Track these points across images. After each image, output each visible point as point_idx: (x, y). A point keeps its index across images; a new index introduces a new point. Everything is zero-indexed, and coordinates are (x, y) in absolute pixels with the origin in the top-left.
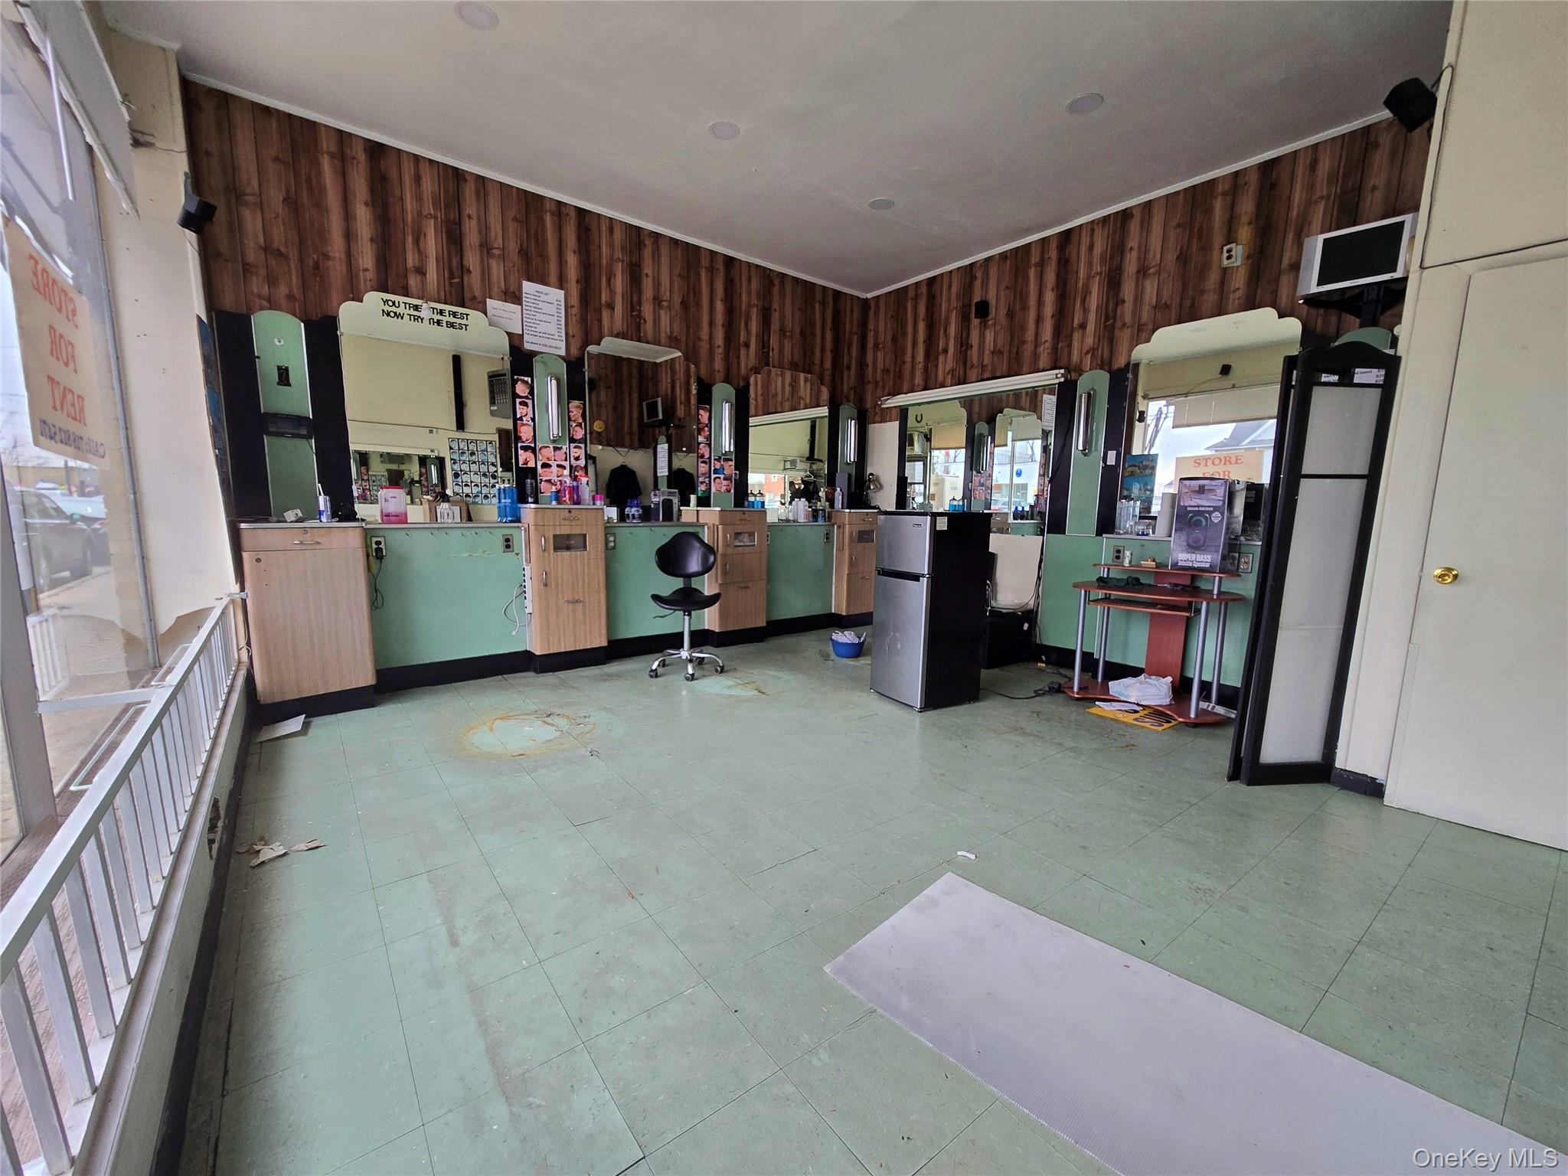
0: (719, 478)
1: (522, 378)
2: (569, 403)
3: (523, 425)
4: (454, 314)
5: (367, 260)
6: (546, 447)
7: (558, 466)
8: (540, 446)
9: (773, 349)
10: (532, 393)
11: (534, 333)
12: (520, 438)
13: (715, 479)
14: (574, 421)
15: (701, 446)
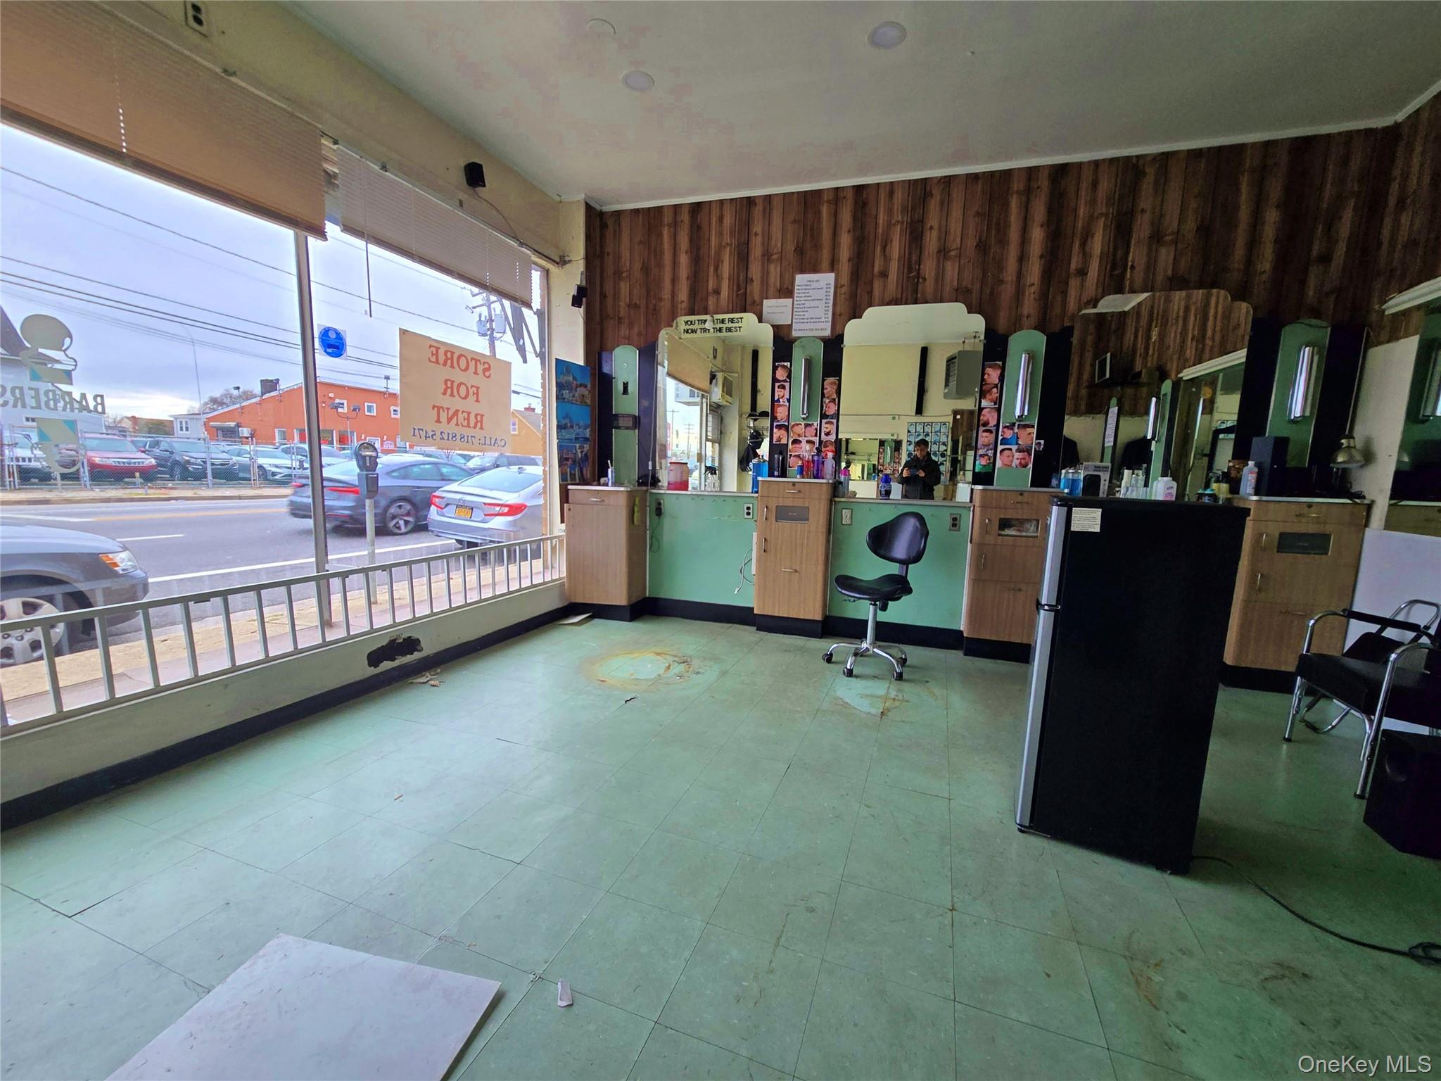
0: (1010, 449)
1: (782, 363)
2: (823, 380)
3: (780, 406)
4: (732, 321)
5: (683, 295)
6: (798, 425)
7: (808, 442)
8: (793, 423)
9: (1133, 267)
10: (789, 376)
11: (801, 321)
12: (776, 418)
13: (1002, 451)
14: (828, 398)
15: (985, 412)
